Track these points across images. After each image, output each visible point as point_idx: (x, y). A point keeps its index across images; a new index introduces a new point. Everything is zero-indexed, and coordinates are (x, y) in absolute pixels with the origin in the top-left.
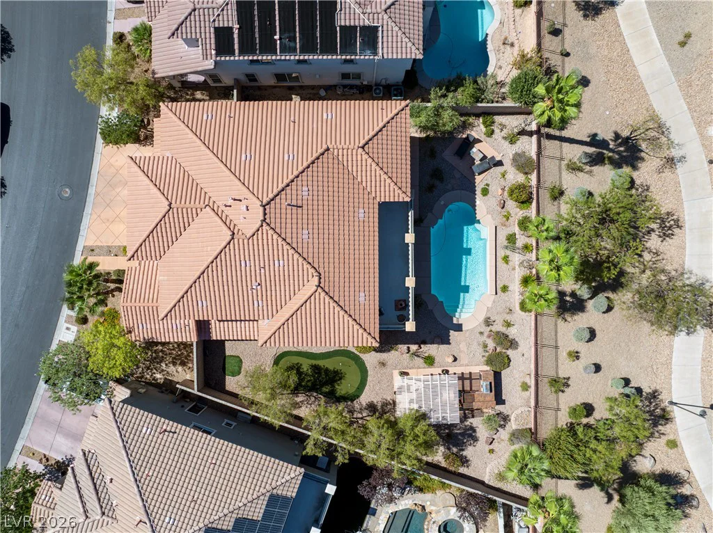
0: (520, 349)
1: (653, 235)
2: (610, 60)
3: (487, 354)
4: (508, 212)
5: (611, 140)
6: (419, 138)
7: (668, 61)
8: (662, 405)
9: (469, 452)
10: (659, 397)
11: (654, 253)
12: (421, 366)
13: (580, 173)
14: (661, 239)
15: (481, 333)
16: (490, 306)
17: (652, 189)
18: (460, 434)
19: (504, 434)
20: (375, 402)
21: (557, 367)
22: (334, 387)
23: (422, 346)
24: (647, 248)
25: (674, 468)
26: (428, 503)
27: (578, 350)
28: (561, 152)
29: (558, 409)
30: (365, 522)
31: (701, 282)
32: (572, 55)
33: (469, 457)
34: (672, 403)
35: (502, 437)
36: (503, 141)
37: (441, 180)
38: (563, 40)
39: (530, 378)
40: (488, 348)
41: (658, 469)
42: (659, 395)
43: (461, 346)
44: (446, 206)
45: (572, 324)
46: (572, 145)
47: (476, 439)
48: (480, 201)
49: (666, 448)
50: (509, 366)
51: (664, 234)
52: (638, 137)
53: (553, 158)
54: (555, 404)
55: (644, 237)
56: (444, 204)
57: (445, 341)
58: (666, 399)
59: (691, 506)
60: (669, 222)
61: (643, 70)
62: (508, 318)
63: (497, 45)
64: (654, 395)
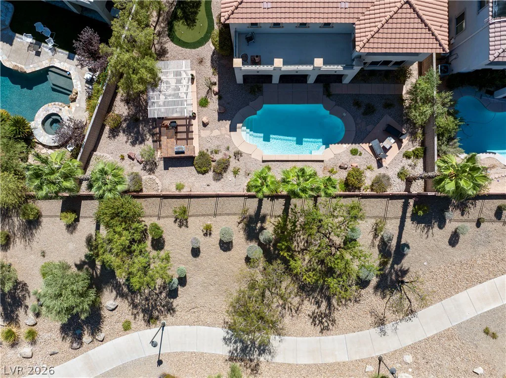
0: (213, 183)
1: (315, 307)
2: (472, 266)
3: (210, 154)
4: (336, 172)
5: (401, 267)
6: (402, 94)
7: (471, 318)
8: (162, 317)
9: (122, 137)
10: (169, 314)
11: (298, 308)
12: (199, 96)
13: (372, 236)
14: (311, 314)
15: (228, 149)
16: (252, 156)
17: (357, 305)
18: (139, 130)
19: (138, 169)
20: (168, 55)
21: (197, 216)
22: (181, 19)
23: (217, 96)
24: (303, 301)
25: (106, 327)
26: (78, 105)
27: (212, 235)
28: (391, 219)
29: (159, 218)
30: (62, 51)
31: (272, 351)
32: (478, 229)
33: (118, 138)
34: (163, 326)
35: (135, 168)
36: (400, 167)
37: (365, 114)
38: (491, 221)
39: (188, 192)
40: (214, 155)
41: (105, 313)
42: (171, 314)
43: (217, 131)
44: (341, 117)
45: (236, 228)
46: (398, 228)
47: (133, 144)
48: (346, 147)
49: (123, 320)
50: (199, 172)
51: (315, 317)
52: (403, 292)
53: (386, 211)
54: (164, 215)
55: (313, 298)
56: (343, 116)
57: (222, 116)
58: (167, 320)
59: (72, 342)
60: (326, 322)
61: (462, 297)
62: (242, 172)
63: (486, 162)
64: (171, 310)
